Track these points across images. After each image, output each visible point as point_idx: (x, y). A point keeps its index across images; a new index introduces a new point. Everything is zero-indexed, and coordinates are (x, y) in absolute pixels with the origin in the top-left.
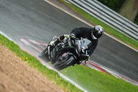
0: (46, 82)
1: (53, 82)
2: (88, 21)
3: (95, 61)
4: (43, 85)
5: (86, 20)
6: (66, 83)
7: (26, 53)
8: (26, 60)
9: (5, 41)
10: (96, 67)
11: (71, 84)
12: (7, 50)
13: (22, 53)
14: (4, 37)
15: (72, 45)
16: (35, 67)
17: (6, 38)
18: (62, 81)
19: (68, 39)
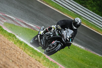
0: (7, 42)
1: (11, 42)
4: (5, 44)
6: (21, 43)
11: (25, 44)
18: (18, 41)
19: (55, 29)
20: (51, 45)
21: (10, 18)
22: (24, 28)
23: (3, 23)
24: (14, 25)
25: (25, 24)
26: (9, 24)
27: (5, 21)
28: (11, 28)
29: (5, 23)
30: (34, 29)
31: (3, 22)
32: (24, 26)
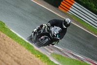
2: (85, 28)
3: (90, 58)
5: (83, 27)
7: (39, 52)
8: (38, 57)
9: (23, 43)
10: (91, 62)
12: (24, 49)
13: (36, 52)
14: (22, 39)
15: (48, 30)
16: (45, 62)
17: (23, 40)
19: (45, 27)
20: (40, 40)
21: (57, 49)
22: (71, 59)
23: (50, 54)
24: (61, 56)
25: (73, 55)
26: (56, 55)
27: (52, 52)
28: (58, 59)
29: (52, 53)
30: (82, 60)
31: (50, 52)
32: (72, 57)
